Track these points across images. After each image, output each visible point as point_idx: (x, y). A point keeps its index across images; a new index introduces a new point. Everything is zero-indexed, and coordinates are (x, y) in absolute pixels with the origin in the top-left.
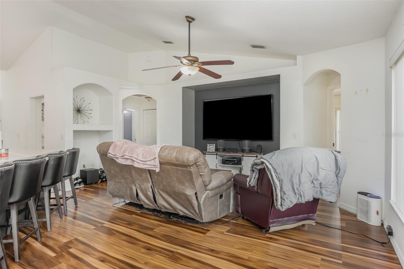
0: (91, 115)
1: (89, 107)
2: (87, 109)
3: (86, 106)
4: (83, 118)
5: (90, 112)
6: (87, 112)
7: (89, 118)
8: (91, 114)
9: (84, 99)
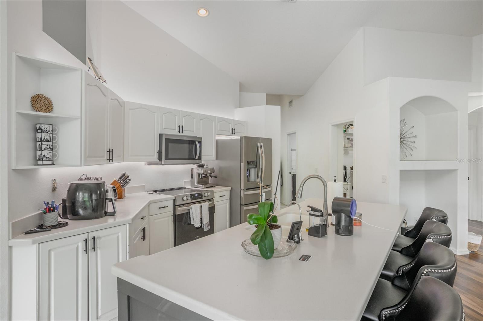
0: (414, 145)
1: (412, 133)
2: (408, 136)
3: (406, 132)
4: (404, 149)
5: (413, 140)
6: (409, 140)
7: (412, 150)
8: (414, 142)
9: (405, 122)
